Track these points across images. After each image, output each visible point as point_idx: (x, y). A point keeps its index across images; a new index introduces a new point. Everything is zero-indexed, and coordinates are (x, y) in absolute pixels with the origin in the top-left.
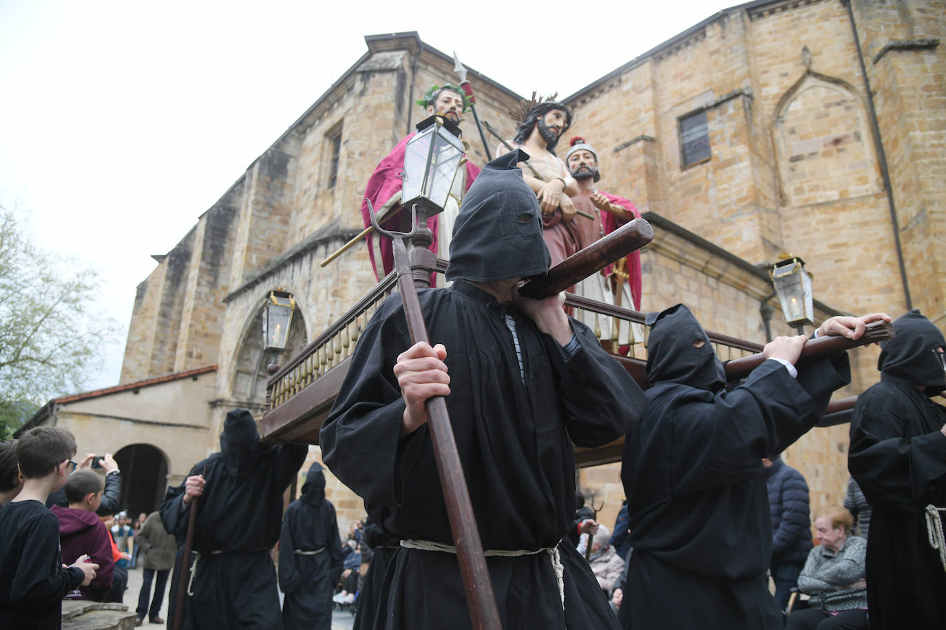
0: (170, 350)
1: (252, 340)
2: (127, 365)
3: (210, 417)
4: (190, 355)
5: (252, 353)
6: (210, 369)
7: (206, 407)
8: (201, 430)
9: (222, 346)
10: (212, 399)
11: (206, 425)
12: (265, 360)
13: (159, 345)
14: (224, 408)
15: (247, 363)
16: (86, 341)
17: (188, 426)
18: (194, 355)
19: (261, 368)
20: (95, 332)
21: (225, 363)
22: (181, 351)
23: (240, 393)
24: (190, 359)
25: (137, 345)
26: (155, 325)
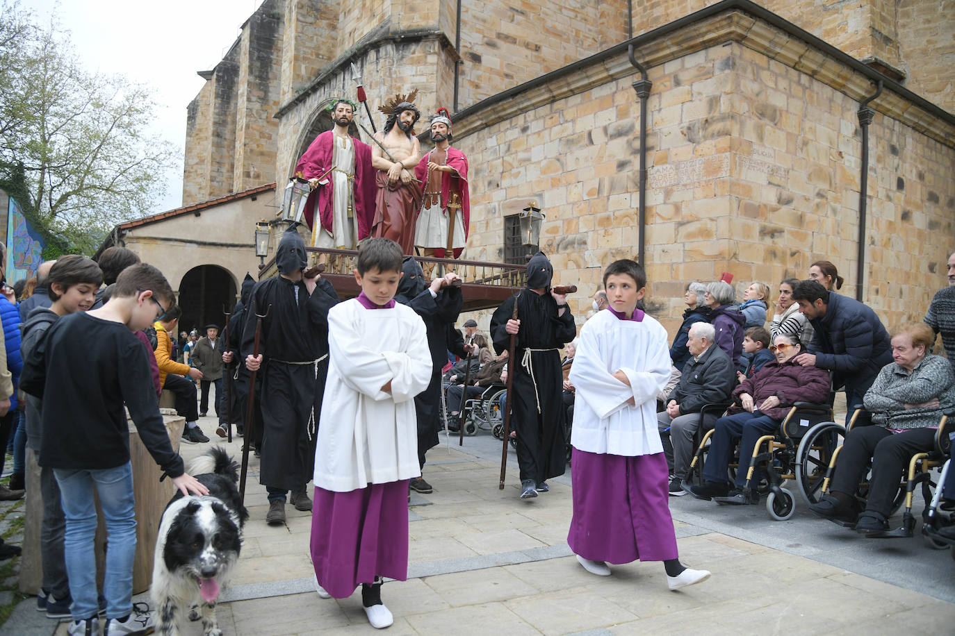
0: (228, 171)
2: (188, 188)
3: (273, 236)
4: (247, 175)
6: (267, 188)
9: (278, 164)
10: (273, 218)
13: (216, 168)
16: (146, 167)
18: (252, 174)
20: (152, 157)
21: (282, 182)
22: (239, 171)
24: (247, 179)
25: (195, 167)
26: (210, 146)
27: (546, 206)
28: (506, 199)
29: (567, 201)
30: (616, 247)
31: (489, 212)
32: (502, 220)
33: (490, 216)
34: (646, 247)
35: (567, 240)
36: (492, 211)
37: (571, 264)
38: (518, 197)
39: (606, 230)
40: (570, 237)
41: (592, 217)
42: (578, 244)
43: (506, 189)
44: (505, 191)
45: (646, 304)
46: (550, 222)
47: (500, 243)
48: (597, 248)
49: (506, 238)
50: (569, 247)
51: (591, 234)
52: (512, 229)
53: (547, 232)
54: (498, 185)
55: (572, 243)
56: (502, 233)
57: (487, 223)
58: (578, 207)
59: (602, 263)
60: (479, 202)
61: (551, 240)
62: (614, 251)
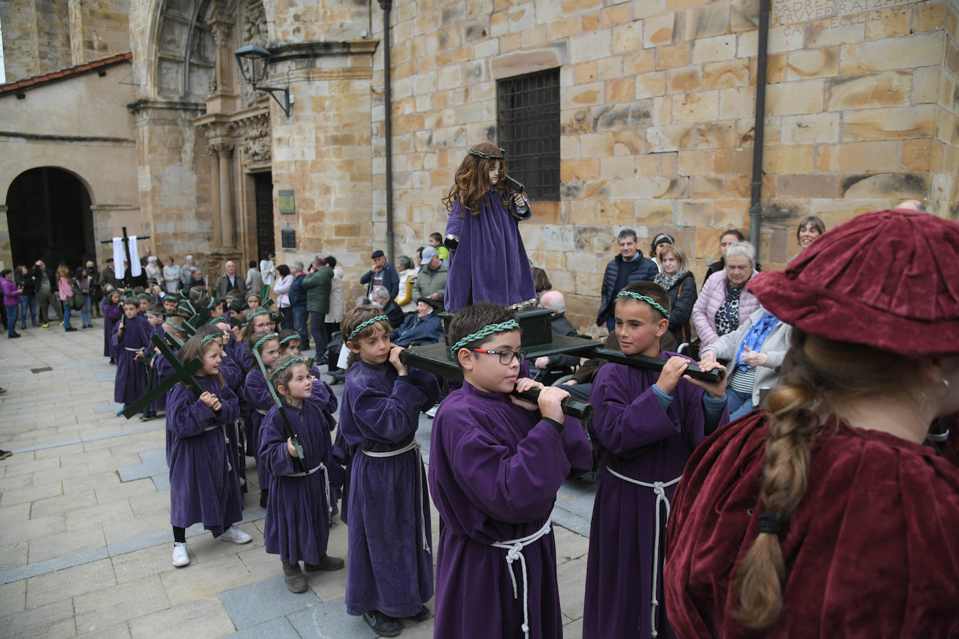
0: (63, 45)
1: (173, 12)
2: (11, 71)
3: (134, 125)
4: (90, 45)
5: (177, 31)
6: (120, 59)
7: (125, 113)
8: (124, 144)
9: (132, 25)
10: (132, 101)
11: (130, 137)
12: (197, 42)
13: (45, 40)
14: (150, 111)
15: (172, 47)
17: (105, 140)
18: (96, 44)
19: (192, 53)
21: (140, 49)
22: (77, 41)
23: (169, 90)
24: (90, 51)
25: (17, 42)
26: (33, 10)
27: (573, 61)
28: (499, 54)
29: (612, 51)
30: (707, 120)
31: (469, 74)
32: (493, 84)
33: (472, 80)
34: (766, 120)
35: (611, 112)
36: (475, 73)
37: (621, 149)
38: (520, 48)
39: (687, 96)
40: (619, 107)
41: (661, 74)
42: (634, 117)
43: (499, 38)
44: (497, 40)
45: (764, 209)
46: (580, 84)
47: (491, 119)
48: (671, 123)
49: (500, 112)
50: (616, 121)
51: (658, 102)
52: (509, 99)
53: (576, 99)
54: (484, 34)
55: (622, 116)
56: (493, 105)
57: (467, 91)
58: (634, 60)
59: (681, 146)
60: (451, 61)
61: (584, 112)
62: (703, 127)
